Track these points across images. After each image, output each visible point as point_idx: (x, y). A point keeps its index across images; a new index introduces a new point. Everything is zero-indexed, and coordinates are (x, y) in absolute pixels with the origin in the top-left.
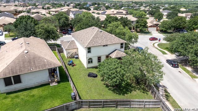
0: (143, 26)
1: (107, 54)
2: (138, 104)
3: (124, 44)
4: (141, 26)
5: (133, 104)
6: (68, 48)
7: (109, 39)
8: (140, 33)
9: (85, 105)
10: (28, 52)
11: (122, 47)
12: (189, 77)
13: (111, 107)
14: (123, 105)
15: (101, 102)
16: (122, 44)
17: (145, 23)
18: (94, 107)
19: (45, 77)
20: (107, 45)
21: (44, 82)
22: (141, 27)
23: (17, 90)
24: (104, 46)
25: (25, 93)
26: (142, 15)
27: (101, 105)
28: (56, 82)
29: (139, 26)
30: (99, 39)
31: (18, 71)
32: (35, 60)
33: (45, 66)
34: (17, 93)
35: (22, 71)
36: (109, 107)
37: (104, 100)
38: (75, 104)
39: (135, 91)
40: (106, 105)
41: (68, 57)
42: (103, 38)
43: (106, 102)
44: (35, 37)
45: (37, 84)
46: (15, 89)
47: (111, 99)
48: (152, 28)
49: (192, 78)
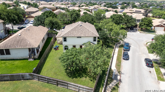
0: (147, 24)
1: (81, 44)
2: (73, 87)
3: (97, 38)
4: (145, 24)
5: (70, 86)
6: (58, 37)
7: (85, 32)
8: (143, 31)
9: (36, 78)
10: (20, 35)
11: (95, 40)
12: (155, 79)
13: (54, 84)
14: (62, 85)
15: (46, 78)
16: (95, 38)
17: (148, 22)
18: (42, 81)
19: (26, 54)
20: (80, 37)
21: (26, 57)
22: (145, 26)
23: (8, 59)
24: (78, 37)
25: (10, 62)
26: (162, 15)
27: (46, 81)
28: (33, 59)
29: (143, 24)
30: (76, 31)
31: (9, 46)
32: (22, 41)
33: (26, 46)
34: (6, 61)
35: (10, 47)
36: (52, 84)
37: (48, 77)
38: (29, 75)
39: (86, 77)
40: (50, 81)
41: (58, 43)
42: (80, 31)
43: (50, 79)
44: (43, 26)
45: (21, 58)
46: (6, 58)
47: (53, 78)
48: (160, 28)
49: (158, 80)
